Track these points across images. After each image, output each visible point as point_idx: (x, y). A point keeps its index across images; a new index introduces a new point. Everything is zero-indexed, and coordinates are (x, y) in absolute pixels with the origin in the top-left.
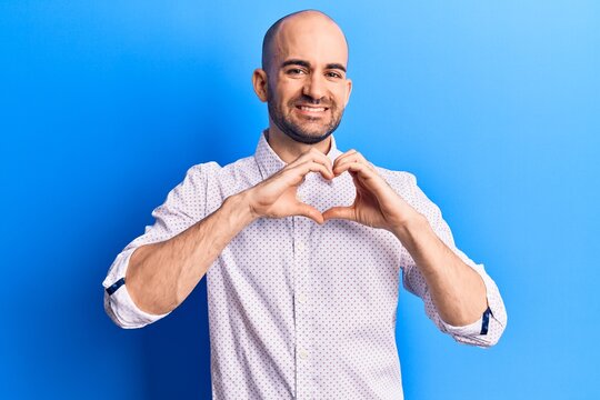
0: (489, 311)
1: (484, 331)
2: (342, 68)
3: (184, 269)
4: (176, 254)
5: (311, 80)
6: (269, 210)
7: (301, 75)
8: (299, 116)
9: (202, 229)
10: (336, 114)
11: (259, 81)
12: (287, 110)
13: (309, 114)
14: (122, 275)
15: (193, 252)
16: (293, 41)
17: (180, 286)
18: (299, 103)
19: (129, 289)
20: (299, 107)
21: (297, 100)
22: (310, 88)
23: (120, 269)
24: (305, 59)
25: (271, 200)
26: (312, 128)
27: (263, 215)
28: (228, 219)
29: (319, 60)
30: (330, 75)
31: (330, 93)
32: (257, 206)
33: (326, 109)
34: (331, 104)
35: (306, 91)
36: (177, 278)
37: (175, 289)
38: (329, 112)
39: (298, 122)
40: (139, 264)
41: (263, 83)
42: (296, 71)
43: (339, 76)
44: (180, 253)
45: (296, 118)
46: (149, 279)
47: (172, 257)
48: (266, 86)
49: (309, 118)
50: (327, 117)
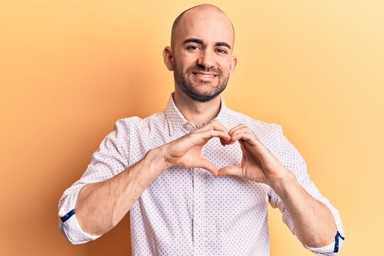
0: (338, 234)
1: (336, 250)
2: (228, 46)
3: (118, 203)
4: (112, 192)
5: (204, 53)
6: (179, 161)
7: (197, 50)
8: (195, 80)
9: (131, 173)
10: (222, 80)
11: (168, 55)
12: (186, 76)
13: (202, 79)
14: (72, 207)
15: (124, 190)
16: (192, 25)
17: (114, 215)
18: (196, 71)
19: (78, 217)
20: (195, 73)
21: (193, 68)
22: (203, 59)
23: (71, 203)
24: (200, 38)
25: (180, 154)
26: (204, 89)
27: (175, 164)
28: (149, 167)
29: (210, 39)
30: (219, 51)
31: (219, 65)
32: (169, 157)
33: (215, 76)
34: (219, 73)
35: (200, 62)
36: (113, 210)
37: (112, 217)
38: (216, 77)
39: (194, 84)
40: (85, 199)
41: (170, 57)
42: (194, 48)
43: (226, 52)
44: (115, 191)
45: (192, 82)
46: (92, 210)
47: (109, 194)
48: (172, 59)
49: (202, 81)
50: (215, 82)
